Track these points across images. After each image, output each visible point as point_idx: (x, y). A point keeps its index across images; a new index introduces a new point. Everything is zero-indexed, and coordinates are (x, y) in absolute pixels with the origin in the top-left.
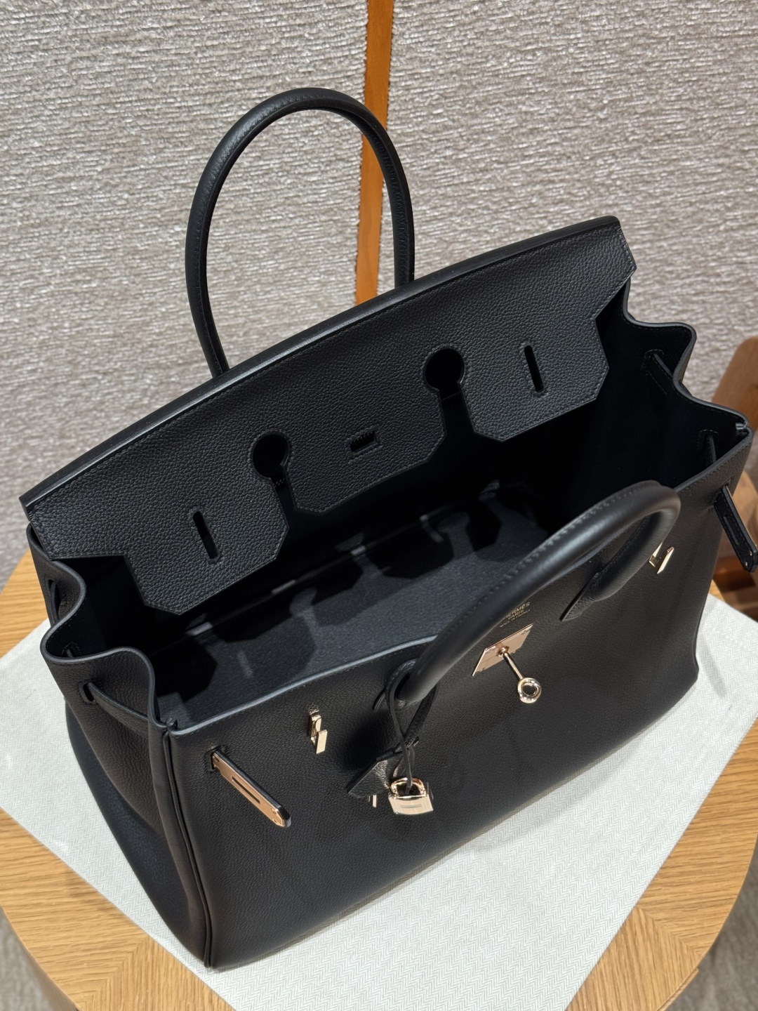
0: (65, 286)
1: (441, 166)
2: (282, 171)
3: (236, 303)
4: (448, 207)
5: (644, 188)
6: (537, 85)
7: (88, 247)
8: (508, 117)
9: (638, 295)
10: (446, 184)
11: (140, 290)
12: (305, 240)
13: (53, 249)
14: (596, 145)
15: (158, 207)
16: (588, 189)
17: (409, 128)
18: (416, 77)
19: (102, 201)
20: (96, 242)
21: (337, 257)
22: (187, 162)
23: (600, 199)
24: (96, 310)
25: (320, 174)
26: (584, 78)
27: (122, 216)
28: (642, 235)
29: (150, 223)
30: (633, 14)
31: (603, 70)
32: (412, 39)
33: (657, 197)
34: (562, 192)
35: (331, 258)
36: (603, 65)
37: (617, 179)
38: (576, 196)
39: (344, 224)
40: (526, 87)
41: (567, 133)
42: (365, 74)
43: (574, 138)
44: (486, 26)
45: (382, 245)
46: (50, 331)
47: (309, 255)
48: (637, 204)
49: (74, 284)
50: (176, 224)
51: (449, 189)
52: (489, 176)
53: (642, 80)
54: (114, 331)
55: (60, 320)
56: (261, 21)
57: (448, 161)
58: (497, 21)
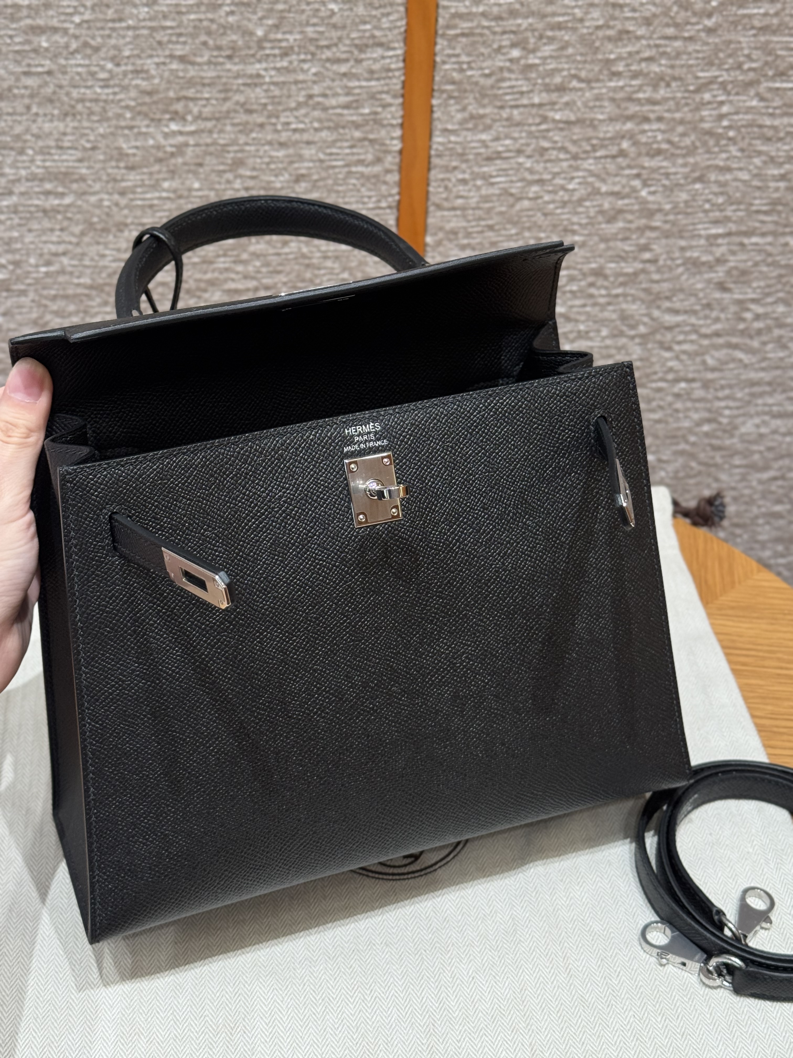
0: (31, 198)
1: (506, 75)
2: (306, 54)
3: (245, 256)
4: (515, 139)
5: (764, 148)
7: (62, 141)
8: (591, 10)
9: (758, 317)
10: (512, 103)
11: (126, 217)
12: (334, 167)
13: (18, 137)
14: (702, 70)
15: (149, 88)
16: (693, 137)
17: (466, 7)
19: (80, 69)
20: (73, 134)
21: (374, 199)
22: (185, 22)
23: (707, 156)
24: (70, 243)
25: (352, 63)
27: (104, 97)
28: (763, 222)
29: (139, 113)
33: (781, 165)
34: (660, 137)
35: (366, 200)
37: (729, 127)
38: (678, 148)
39: (384, 148)
41: (666, 46)
43: (673, 54)
45: (431, 189)
46: (11, 267)
47: (338, 192)
48: (755, 171)
49: (42, 197)
50: (172, 119)
51: (515, 112)
52: (566, 99)
54: (93, 279)
55: (23, 252)
57: (514, 67)
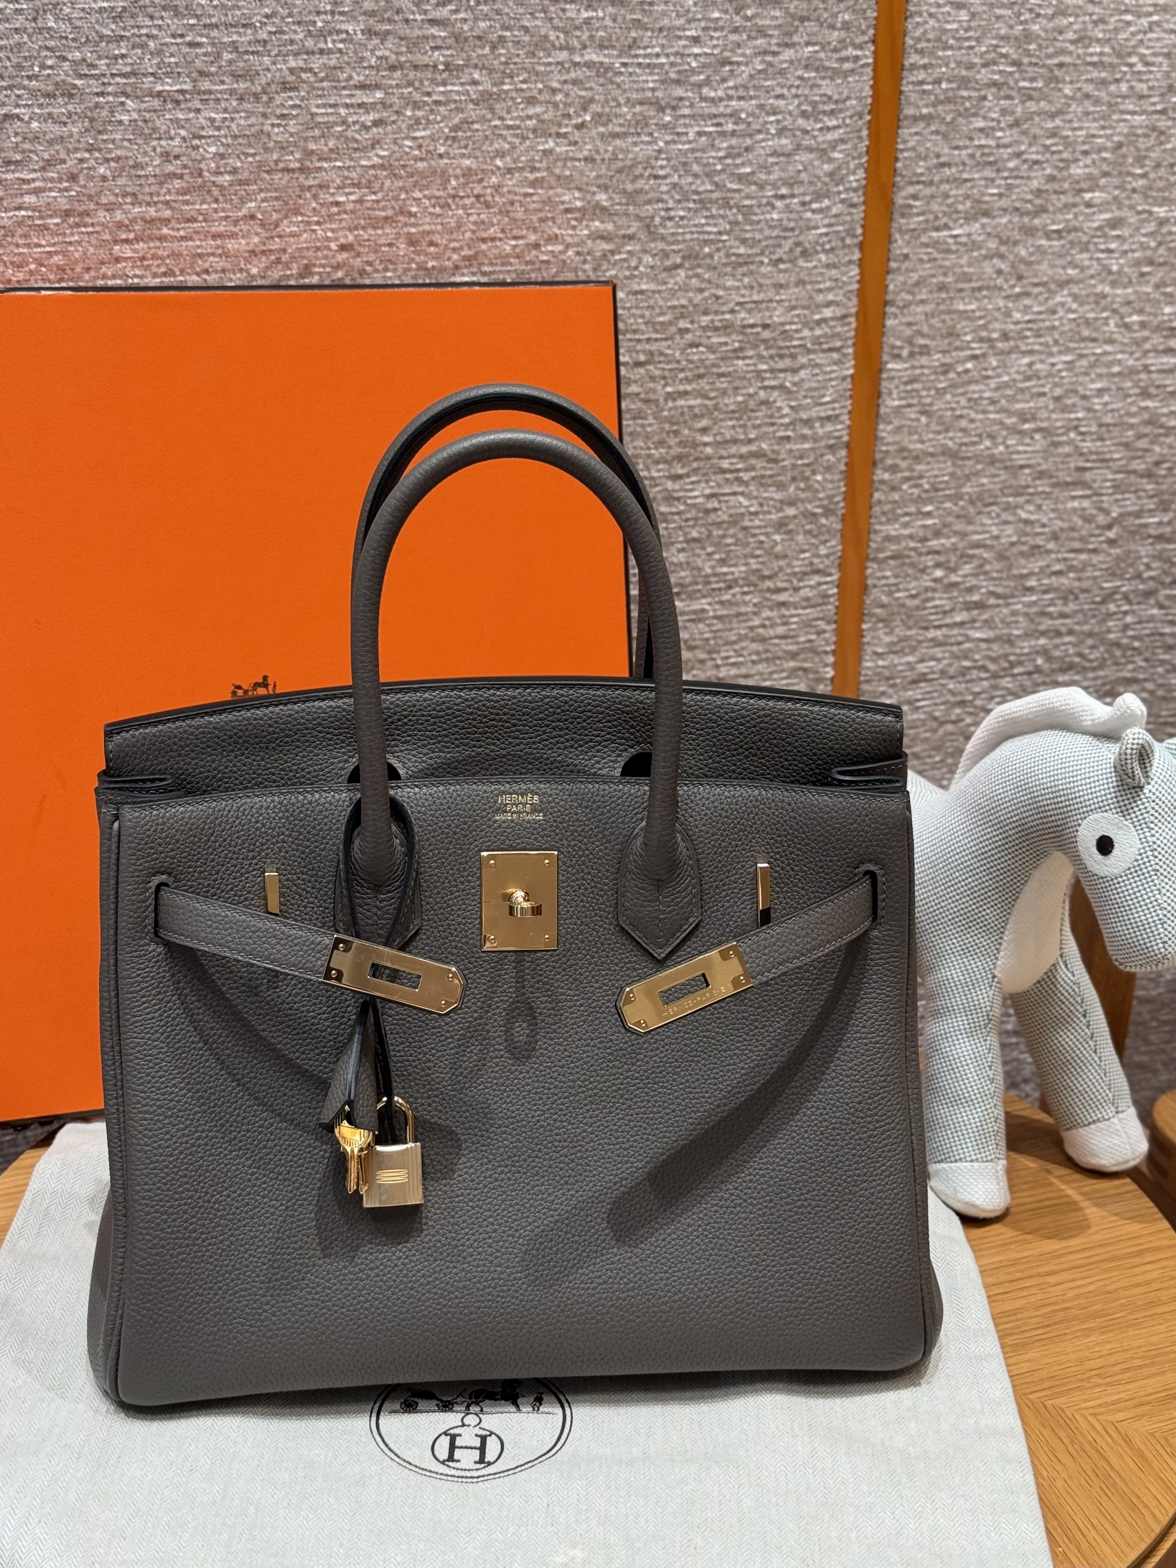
6: (1038, 482)
18: (905, 454)
26: (1088, 476)
30: (1137, 391)
31: (1108, 468)
32: (900, 399)
36: (1106, 461)
40: (1023, 483)
42: (848, 445)
44: (981, 391)
53: (1150, 487)
56: (740, 362)
58: (993, 386)
